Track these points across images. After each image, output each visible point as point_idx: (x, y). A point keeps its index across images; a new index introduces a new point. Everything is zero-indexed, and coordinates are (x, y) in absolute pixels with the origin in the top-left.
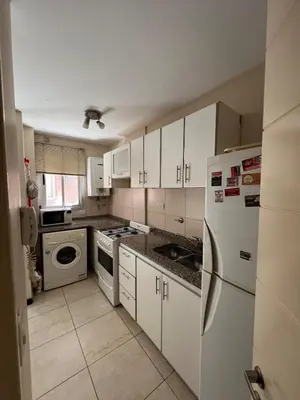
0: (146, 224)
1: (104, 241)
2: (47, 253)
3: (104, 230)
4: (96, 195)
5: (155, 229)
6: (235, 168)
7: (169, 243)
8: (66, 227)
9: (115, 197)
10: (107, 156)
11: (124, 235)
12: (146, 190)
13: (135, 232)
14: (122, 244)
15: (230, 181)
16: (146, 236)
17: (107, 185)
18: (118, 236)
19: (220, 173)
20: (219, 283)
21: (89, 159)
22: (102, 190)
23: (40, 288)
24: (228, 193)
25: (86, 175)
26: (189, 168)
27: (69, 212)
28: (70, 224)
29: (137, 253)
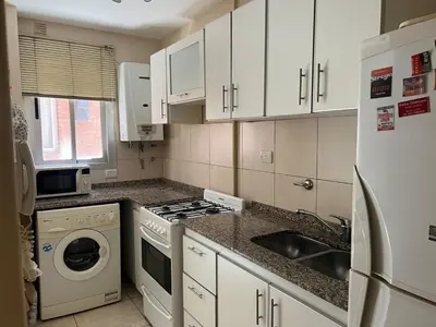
0: (236, 195)
1: (153, 225)
2: (47, 249)
3: (154, 205)
4: (137, 138)
5: (254, 203)
6: (421, 56)
7: (283, 229)
8: (79, 201)
9: (174, 142)
10: (158, 59)
11: (191, 216)
12: (236, 124)
13: (214, 210)
14: (188, 232)
15: (411, 85)
16: (236, 217)
17: (158, 118)
18: (181, 216)
19: (390, 70)
20: (384, 294)
21: (122, 67)
22: (147, 129)
23: (34, 314)
24: (405, 110)
25: (116, 100)
26: (325, 71)
27: (86, 171)
28: (87, 195)
29: (218, 247)
